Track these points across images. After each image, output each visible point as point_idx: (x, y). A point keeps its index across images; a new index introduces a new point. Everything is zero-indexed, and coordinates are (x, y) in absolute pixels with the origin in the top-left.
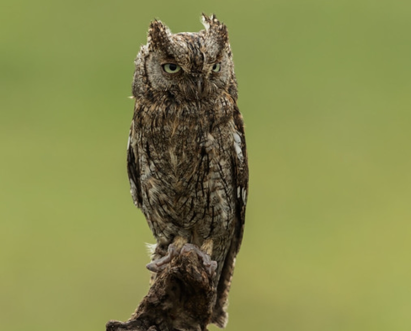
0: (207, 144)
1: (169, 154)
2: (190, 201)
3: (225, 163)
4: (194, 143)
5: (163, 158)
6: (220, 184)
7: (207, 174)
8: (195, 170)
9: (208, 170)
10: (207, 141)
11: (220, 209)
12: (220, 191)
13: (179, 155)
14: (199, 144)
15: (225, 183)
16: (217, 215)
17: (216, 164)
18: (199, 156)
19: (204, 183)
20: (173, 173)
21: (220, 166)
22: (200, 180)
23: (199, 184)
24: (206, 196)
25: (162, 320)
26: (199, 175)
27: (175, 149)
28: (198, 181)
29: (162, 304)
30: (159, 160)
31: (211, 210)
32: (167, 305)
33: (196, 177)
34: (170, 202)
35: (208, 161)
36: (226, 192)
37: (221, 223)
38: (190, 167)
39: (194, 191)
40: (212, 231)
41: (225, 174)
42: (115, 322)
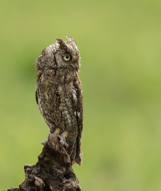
0: (59, 91)
1: (45, 95)
2: (55, 114)
3: (68, 100)
4: (53, 91)
5: (43, 96)
6: (66, 108)
7: (60, 104)
8: (55, 102)
9: (60, 102)
10: (59, 90)
11: (67, 118)
12: (66, 111)
13: (48, 95)
14: (56, 91)
15: (68, 108)
16: (66, 121)
17: (63, 100)
18: (56, 96)
19: (59, 107)
20: (48, 103)
21: (65, 101)
22: (57, 106)
23: (57, 107)
24: (60, 113)
25: (46, 165)
26: (56, 104)
27: (47, 92)
28: (56, 107)
29: (44, 158)
30: (42, 97)
31: (63, 118)
32: (46, 159)
33: (55, 105)
34: (49, 114)
35: (60, 99)
36: (69, 112)
37: (69, 124)
38: (53, 100)
39: (56, 110)
40: (65, 127)
41: (68, 104)
42: (27, 166)
